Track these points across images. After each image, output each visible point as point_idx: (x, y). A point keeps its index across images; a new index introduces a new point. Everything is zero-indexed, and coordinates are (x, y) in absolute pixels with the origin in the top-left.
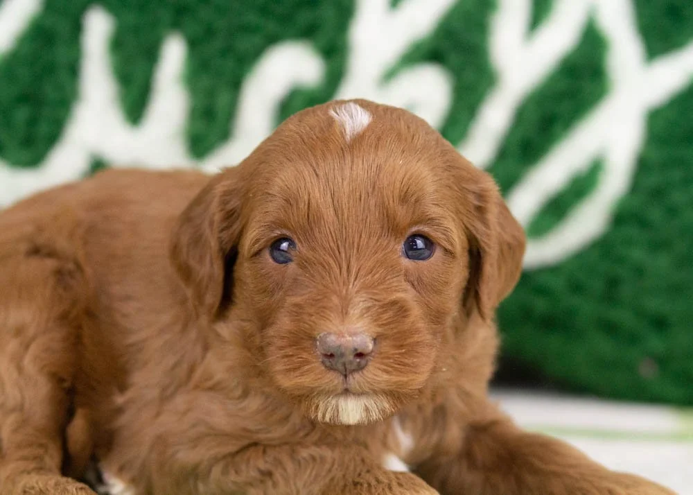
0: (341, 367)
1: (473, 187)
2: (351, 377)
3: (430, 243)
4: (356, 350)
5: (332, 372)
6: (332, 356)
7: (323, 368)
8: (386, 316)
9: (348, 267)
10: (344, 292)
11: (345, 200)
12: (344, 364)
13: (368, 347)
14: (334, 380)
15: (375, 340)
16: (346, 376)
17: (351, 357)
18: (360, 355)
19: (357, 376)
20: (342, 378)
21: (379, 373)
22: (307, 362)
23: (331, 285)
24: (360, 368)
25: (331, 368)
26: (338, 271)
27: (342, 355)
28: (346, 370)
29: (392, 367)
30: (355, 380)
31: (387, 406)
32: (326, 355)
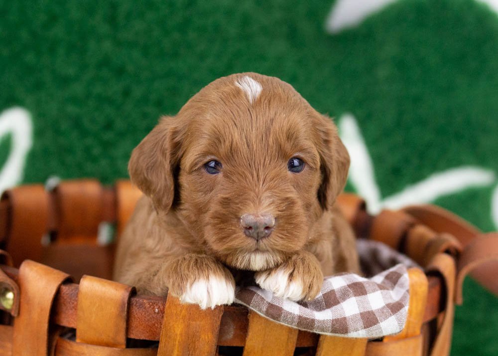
0: (255, 235)
1: (322, 128)
2: (261, 241)
3: (302, 161)
4: (266, 224)
5: (249, 238)
6: (250, 228)
7: (245, 236)
8: (283, 205)
9: (258, 176)
10: (257, 190)
11: (254, 140)
12: (258, 233)
13: (272, 223)
14: (251, 243)
15: (276, 218)
16: (258, 241)
17: (262, 229)
18: (267, 228)
19: (264, 240)
20: (255, 241)
21: (278, 239)
22: (234, 232)
23: (247, 186)
24: (267, 236)
25: (249, 236)
26: (251, 178)
27: (257, 228)
28: (258, 237)
29: (286, 236)
30: (263, 243)
31: (279, 258)
32: (246, 228)
